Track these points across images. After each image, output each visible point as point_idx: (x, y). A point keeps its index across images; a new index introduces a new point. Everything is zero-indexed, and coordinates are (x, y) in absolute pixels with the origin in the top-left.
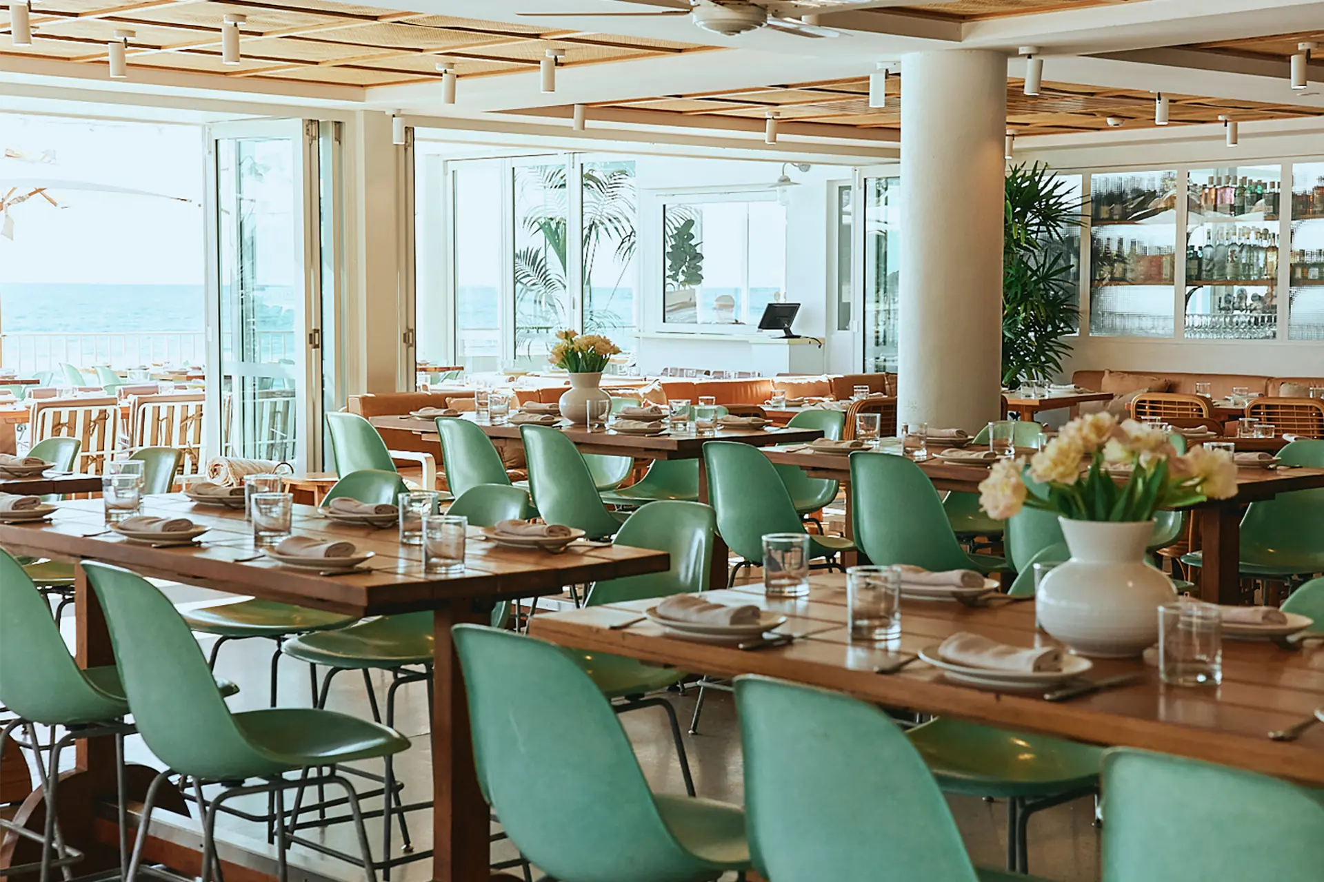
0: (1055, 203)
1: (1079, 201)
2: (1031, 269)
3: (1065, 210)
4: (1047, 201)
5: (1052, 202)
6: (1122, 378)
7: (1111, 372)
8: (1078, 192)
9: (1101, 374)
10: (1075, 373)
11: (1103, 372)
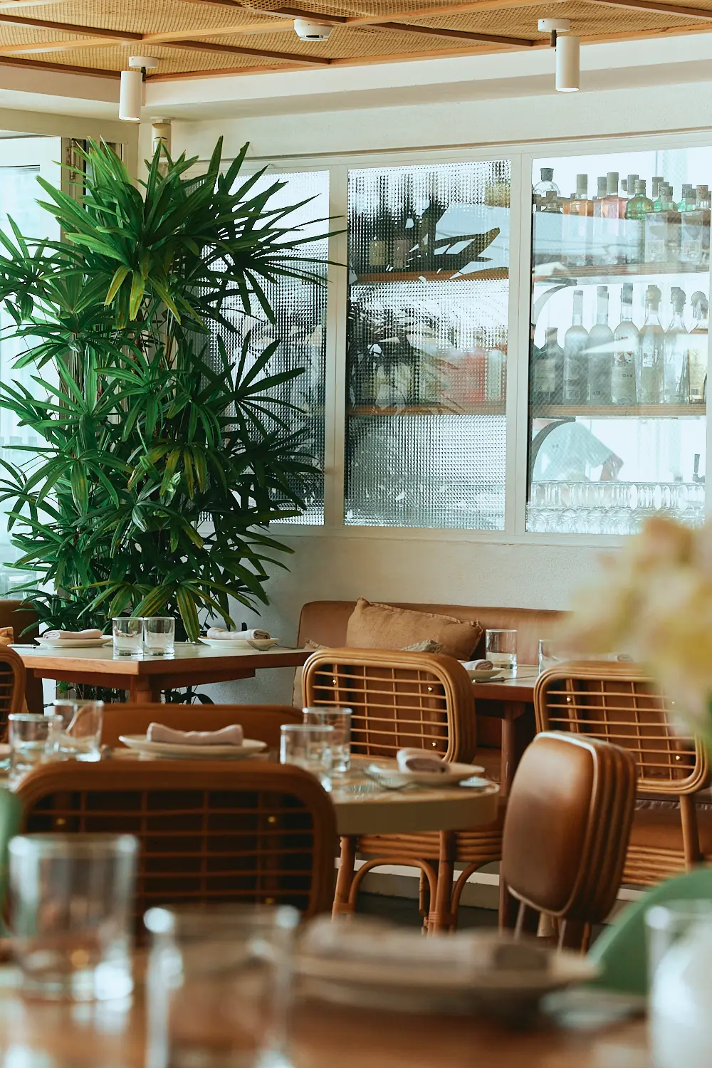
0: (266, 230)
1: (324, 228)
2: (211, 375)
3: (289, 246)
4: (249, 224)
5: (259, 225)
6: (388, 617)
7: (367, 604)
8: (321, 208)
9: (350, 606)
10: (305, 605)
11: (353, 604)
